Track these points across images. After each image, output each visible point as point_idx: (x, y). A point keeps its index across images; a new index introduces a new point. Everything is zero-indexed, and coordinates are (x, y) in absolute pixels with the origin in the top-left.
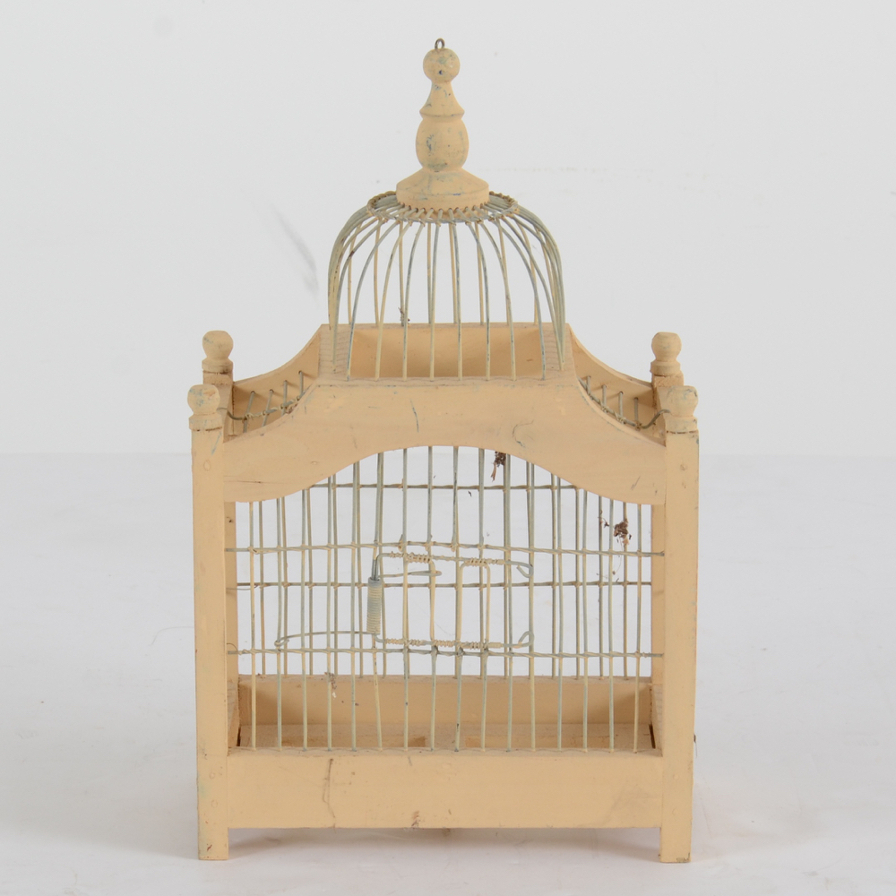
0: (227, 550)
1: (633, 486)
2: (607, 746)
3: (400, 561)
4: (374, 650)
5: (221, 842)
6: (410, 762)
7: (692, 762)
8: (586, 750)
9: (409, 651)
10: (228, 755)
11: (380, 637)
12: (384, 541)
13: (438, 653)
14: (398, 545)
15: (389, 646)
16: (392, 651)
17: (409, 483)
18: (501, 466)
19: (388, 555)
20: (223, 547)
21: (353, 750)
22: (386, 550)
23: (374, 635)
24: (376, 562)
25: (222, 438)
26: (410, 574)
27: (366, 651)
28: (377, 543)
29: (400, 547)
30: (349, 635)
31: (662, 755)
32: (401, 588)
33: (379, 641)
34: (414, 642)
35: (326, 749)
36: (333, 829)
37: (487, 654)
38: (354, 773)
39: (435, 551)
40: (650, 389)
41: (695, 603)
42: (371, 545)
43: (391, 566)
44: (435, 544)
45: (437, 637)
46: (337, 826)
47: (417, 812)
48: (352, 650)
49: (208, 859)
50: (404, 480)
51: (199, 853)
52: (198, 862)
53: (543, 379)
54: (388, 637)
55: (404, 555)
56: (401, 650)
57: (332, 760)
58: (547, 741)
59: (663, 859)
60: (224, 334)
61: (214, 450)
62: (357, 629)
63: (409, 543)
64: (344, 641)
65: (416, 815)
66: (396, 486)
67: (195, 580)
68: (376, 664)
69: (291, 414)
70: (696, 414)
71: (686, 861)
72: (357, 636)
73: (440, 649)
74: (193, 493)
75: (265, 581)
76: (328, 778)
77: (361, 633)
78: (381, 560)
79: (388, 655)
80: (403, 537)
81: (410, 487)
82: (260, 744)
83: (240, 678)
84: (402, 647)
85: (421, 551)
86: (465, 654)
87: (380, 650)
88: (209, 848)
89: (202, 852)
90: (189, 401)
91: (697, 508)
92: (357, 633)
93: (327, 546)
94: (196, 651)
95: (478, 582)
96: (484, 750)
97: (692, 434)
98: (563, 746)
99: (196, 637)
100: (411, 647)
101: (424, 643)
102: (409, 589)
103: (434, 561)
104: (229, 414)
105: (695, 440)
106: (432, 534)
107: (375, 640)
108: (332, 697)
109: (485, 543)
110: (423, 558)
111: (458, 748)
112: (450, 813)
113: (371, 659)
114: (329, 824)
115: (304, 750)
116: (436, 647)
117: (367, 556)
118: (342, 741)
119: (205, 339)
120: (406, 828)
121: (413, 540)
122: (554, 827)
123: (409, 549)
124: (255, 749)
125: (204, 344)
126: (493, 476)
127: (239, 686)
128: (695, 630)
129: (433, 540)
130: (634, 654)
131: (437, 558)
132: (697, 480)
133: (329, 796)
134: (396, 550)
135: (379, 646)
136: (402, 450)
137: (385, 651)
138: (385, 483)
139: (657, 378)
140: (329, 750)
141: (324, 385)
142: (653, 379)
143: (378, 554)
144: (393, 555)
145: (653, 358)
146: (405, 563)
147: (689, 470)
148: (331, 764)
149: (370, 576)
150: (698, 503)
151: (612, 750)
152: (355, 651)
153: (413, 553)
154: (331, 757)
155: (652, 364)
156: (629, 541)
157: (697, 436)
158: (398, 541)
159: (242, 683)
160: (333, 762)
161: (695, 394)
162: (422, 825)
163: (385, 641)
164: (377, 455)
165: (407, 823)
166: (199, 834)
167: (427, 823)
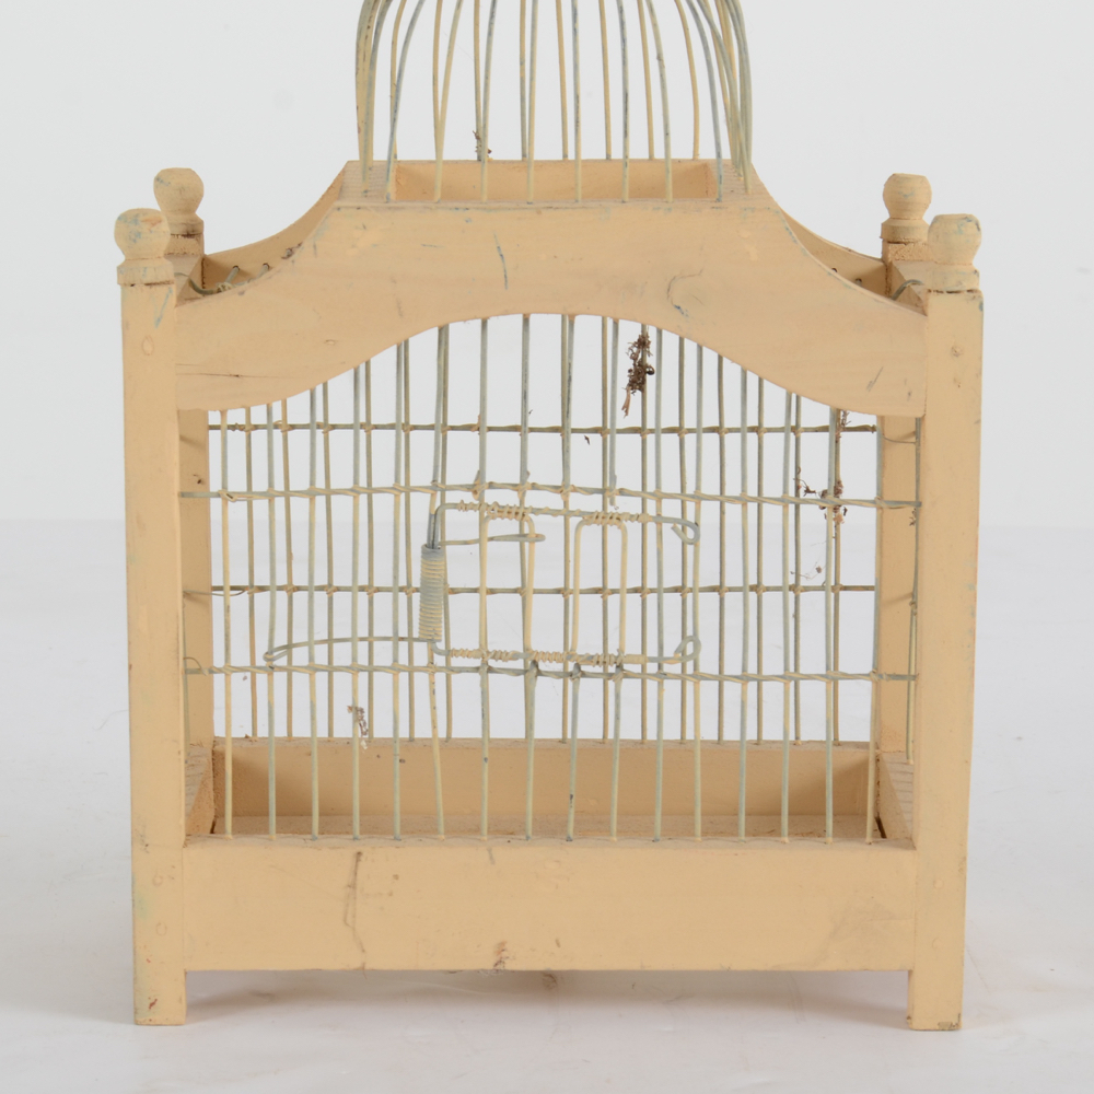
0: (182, 495)
1: (871, 384)
2: (821, 834)
3: (474, 516)
4: (431, 668)
5: (173, 995)
6: (491, 858)
7: (965, 859)
8: (786, 839)
9: (490, 670)
10: (185, 845)
11: (441, 646)
12: (449, 482)
13: (539, 673)
14: (473, 489)
15: (456, 662)
16: (460, 670)
17: (490, 423)
18: (638, 393)
19: (455, 506)
20: (176, 488)
21: (396, 839)
22: (452, 497)
23: (431, 641)
24: (436, 518)
25: (173, 299)
26: (491, 539)
27: (420, 669)
28: (438, 486)
29: (475, 492)
30: (390, 643)
31: (914, 848)
32: (477, 595)
33: (440, 653)
34: (497, 656)
35: (351, 837)
36: (362, 972)
37: (621, 675)
38: (396, 877)
39: (533, 499)
40: (881, 264)
41: (972, 587)
42: (426, 488)
43: (460, 524)
44: (534, 487)
45: (536, 646)
46: (368, 967)
47: (503, 944)
48: (395, 668)
49: (151, 1023)
50: (482, 417)
51: (136, 1013)
52: (132, 1028)
53: (718, 200)
54: (454, 645)
55: (481, 506)
56: (477, 669)
57: (359, 854)
58: (720, 825)
59: (915, 1024)
60: (190, 173)
61: (159, 320)
62: (403, 633)
63: (491, 485)
64: (383, 653)
65: (501, 948)
66: (468, 428)
67: (128, 545)
68: (434, 692)
69: (291, 259)
70: (977, 263)
71: (953, 1027)
72: (403, 646)
73: (542, 666)
74: (125, 394)
75: (256, 583)
76: (353, 886)
77: (410, 639)
78: (443, 515)
79: (454, 677)
80: (481, 474)
81: (490, 429)
82: (239, 830)
83: (216, 741)
84: (477, 663)
85: (509, 498)
86: (584, 675)
87: (440, 669)
88: (152, 1005)
89: (142, 1010)
90: (118, 236)
91: (978, 422)
92: (402, 639)
93: (352, 490)
94: (130, 667)
95: (600, 586)
96: (615, 839)
97: (971, 295)
98: (748, 833)
99: (130, 643)
100: (492, 663)
101: (515, 656)
102: (490, 598)
103: (532, 516)
104: (191, 284)
105: (978, 304)
106: (529, 469)
107: (432, 651)
108: (361, 747)
109: (618, 486)
110: (514, 511)
111: (572, 836)
112: (558, 945)
113: (427, 682)
114: (355, 963)
115: (314, 839)
116: (535, 663)
117: (421, 505)
118: (377, 825)
119: (158, 179)
120: (485, 971)
121: (497, 480)
122: (733, 968)
123: (491, 497)
124: (230, 836)
125: (156, 187)
126: (626, 407)
127: (213, 753)
128: (972, 632)
129: (530, 480)
130: (868, 675)
131: (537, 511)
132: (979, 374)
133: (354, 916)
134: (468, 497)
135: (440, 661)
136: (479, 322)
137: (450, 670)
138: (450, 423)
139: (892, 247)
140: (355, 839)
141: (346, 207)
142: (885, 252)
143: (438, 504)
144: (463, 507)
145: (885, 216)
146: (483, 522)
147: (966, 356)
148: (358, 860)
149: (425, 541)
150: (980, 413)
151: (830, 839)
152: (400, 670)
153: (496, 503)
154: (358, 849)
155: (883, 225)
156: (844, 517)
157: (980, 297)
158: (471, 482)
159: (217, 748)
160: (362, 858)
161: (977, 224)
162: (510, 966)
163: (449, 653)
164: (436, 330)
165: (486, 962)
166: (135, 979)
167: (519, 962)
